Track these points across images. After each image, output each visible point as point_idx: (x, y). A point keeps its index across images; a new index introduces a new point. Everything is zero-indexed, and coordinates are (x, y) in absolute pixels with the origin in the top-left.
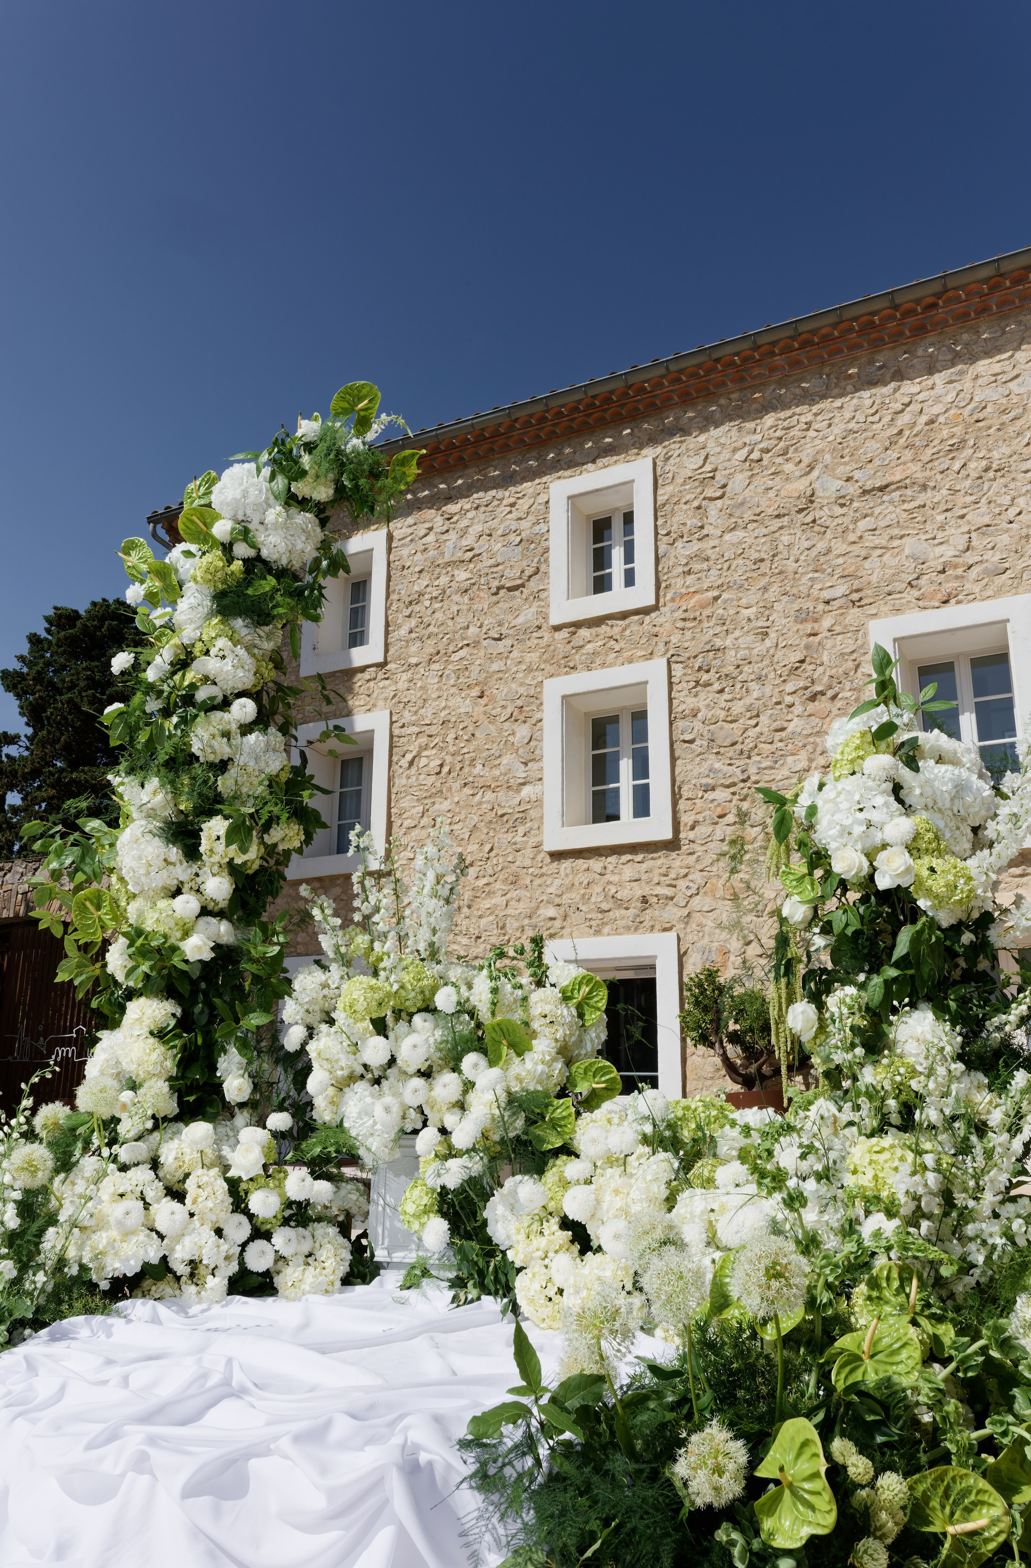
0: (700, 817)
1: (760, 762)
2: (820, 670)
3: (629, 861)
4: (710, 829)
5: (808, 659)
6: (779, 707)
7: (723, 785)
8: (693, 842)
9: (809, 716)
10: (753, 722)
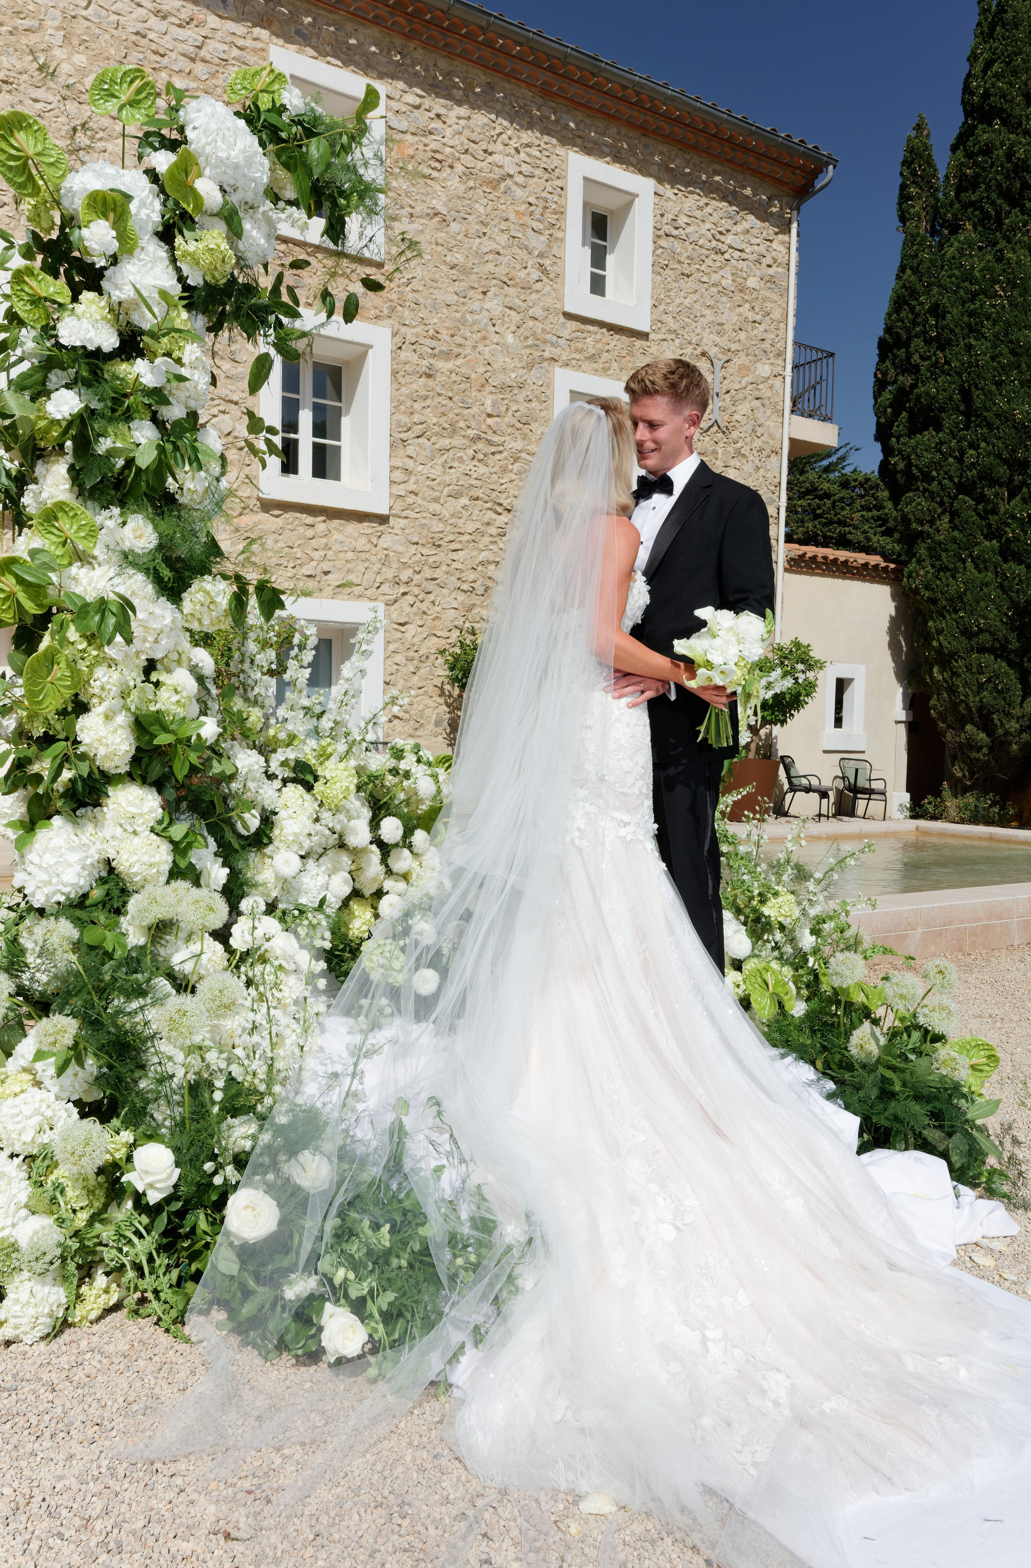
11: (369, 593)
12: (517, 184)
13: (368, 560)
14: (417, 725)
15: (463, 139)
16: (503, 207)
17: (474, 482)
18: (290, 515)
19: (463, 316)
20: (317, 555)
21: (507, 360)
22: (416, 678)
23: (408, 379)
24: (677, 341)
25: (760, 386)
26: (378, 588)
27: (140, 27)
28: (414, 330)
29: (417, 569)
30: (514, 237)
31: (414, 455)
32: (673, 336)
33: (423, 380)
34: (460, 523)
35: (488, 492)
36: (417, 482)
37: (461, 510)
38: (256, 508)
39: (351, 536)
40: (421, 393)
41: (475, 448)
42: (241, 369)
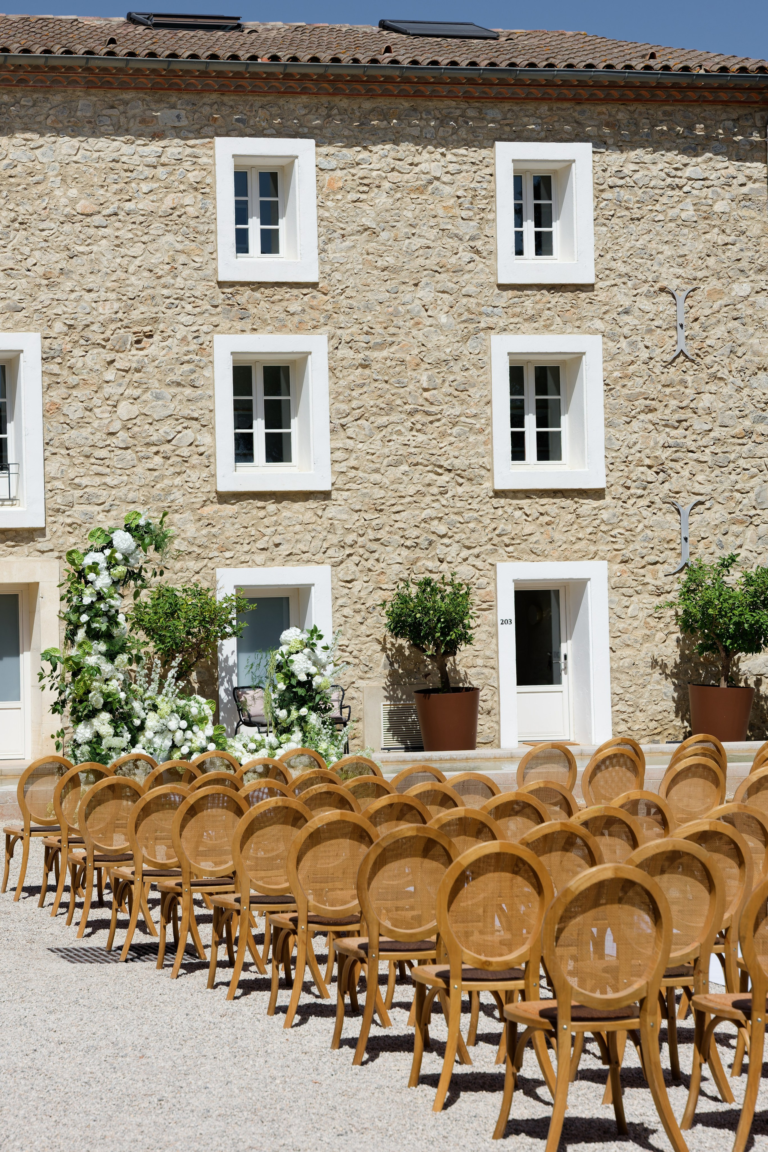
11: (316, 558)
12: (444, 183)
13: (314, 530)
14: (366, 669)
15: (389, 160)
16: (432, 207)
17: (413, 450)
18: (244, 503)
19: (396, 309)
21: (442, 337)
22: (363, 627)
23: (345, 372)
24: (630, 284)
25: (738, 306)
26: (324, 553)
27: (115, 155)
28: (350, 331)
29: (361, 532)
30: (443, 230)
31: (354, 436)
32: (625, 279)
33: (360, 370)
34: (401, 487)
35: (428, 457)
36: (357, 458)
37: (401, 476)
38: (215, 500)
39: (298, 512)
40: (358, 382)
41: (413, 420)
42: (199, 392)
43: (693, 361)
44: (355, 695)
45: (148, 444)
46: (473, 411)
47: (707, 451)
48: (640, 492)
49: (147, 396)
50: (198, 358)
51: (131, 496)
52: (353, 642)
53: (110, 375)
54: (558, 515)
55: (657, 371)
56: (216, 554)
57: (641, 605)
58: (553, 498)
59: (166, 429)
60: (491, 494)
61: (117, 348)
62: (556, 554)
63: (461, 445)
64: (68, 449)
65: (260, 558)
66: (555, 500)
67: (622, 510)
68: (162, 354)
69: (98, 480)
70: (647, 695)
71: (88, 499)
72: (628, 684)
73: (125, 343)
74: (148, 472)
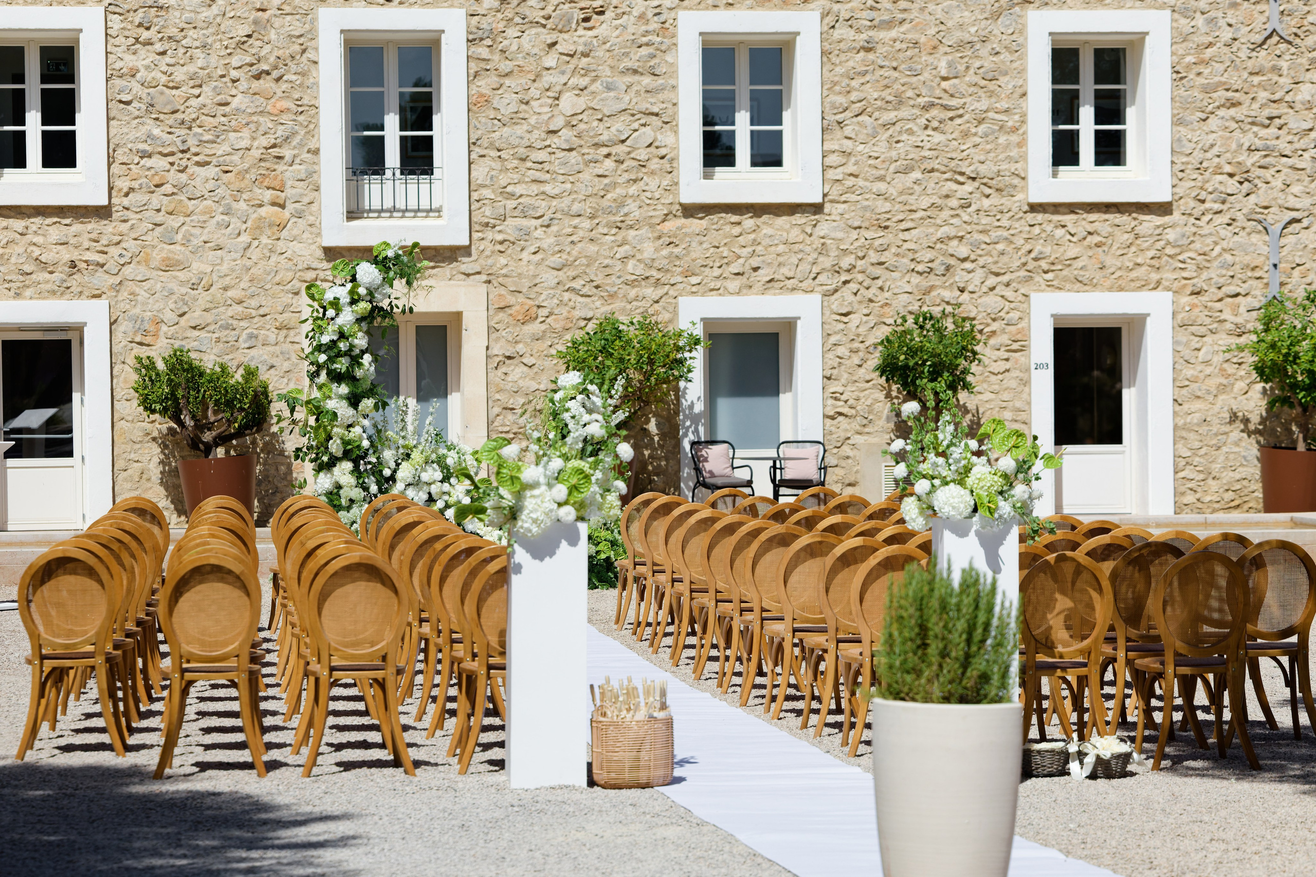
0: (136, 185)
1: (201, 135)
2: (267, 48)
3: (55, 223)
4: (147, 196)
5: (255, 35)
6: (224, 80)
7: (160, 153)
8: (127, 209)
9: (255, 94)
10: (196, 91)
11: (804, 285)
13: (801, 251)
14: (865, 421)
17: (927, 153)
18: (715, 217)
20: (745, 252)
21: (966, 14)
22: (862, 370)
23: (843, 57)
26: (814, 279)
28: (850, 6)
29: (860, 254)
31: (853, 136)
33: (862, 54)
34: (911, 199)
35: (946, 161)
36: (856, 163)
37: (911, 185)
38: (679, 213)
39: (781, 229)
40: (859, 69)
41: (927, 116)
42: (661, 81)
43: (1290, 43)
44: (851, 453)
45: (597, 145)
46: (1004, 105)
47: (1306, 155)
48: (1217, 206)
49: (597, 86)
50: (659, 39)
51: (576, 207)
52: (849, 388)
53: (550, 60)
54: (1111, 235)
55: (1243, 54)
56: (680, 279)
57: (1216, 348)
58: (1105, 212)
59: (619, 127)
60: (1026, 208)
61: (560, 27)
62: (1108, 283)
63: (989, 147)
64: (499, 150)
65: (734, 284)
66: (1107, 216)
67: (1194, 229)
68: (614, 35)
69: (535, 188)
70: (1222, 458)
71: (523, 211)
72: (1197, 445)
73: (569, 21)
74: (597, 179)
